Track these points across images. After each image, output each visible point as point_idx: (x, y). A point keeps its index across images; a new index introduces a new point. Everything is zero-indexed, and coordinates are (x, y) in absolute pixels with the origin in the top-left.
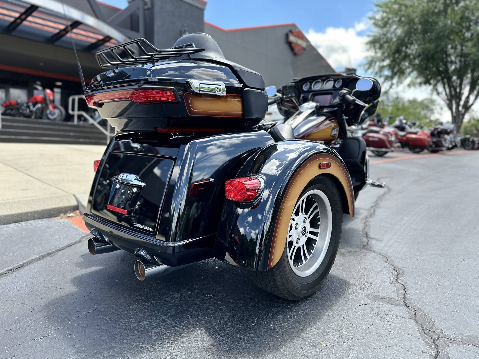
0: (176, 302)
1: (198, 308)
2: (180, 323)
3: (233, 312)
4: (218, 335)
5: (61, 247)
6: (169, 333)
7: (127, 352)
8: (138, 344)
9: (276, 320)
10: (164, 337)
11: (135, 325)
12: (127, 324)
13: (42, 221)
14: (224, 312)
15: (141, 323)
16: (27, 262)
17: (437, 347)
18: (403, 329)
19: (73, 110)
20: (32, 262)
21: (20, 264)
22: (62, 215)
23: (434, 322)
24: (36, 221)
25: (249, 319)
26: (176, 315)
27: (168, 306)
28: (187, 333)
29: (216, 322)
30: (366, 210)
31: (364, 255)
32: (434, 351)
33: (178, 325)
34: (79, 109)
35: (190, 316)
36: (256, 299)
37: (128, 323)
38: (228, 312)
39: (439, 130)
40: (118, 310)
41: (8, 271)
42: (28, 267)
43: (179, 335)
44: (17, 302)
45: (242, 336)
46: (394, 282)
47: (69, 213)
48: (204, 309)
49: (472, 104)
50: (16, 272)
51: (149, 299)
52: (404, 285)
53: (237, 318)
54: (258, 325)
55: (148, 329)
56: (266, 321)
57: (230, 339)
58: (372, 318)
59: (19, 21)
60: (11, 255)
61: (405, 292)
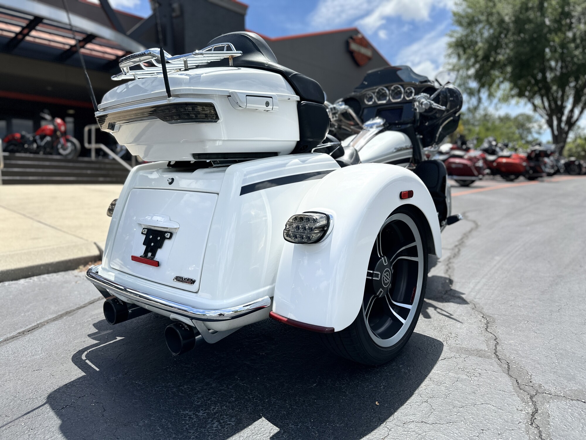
0: (222, 363)
1: (248, 368)
2: (227, 386)
3: (291, 372)
4: (274, 398)
5: (82, 304)
6: (215, 397)
7: (165, 421)
8: (178, 410)
9: (342, 379)
10: (209, 402)
11: (175, 390)
12: (164, 389)
13: (57, 275)
14: (280, 372)
15: (180, 388)
16: (43, 323)
17: (534, 403)
18: (494, 385)
19: (90, 142)
20: (47, 322)
21: (33, 325)
22: (81, 267)
23: (531, 376)
24: (51, 275)
25: (309, 379)
26: (222, 377)
27: (212, 368)
28: (237, 396)
29: (271, 384)
30: (450, 249)
31: (447, 301)
32: (531, 408)
33: (225, 388)
34: (97, 142)
35: (240, 377)
38: (284, 372)
39: (537, 152)
40: (153, 374)
41: (19, 333)
42: (43, 329)
43: (226, 400)
44: (33, 369)
45: (302, 398)
46: (483, 332)
47: (90, 265)
48: (255, 369)
49: (577, 120)
50: (30, 334)
51: (190, 360)
52: (495, 334)
53: (295, 378)
54: (321, 386)
55: (190, 394)
56: (330, 380)
57: (287, 402)
58: (456, 373)
59: (20, 37)
60: (22, 315)
61: (496, 342)
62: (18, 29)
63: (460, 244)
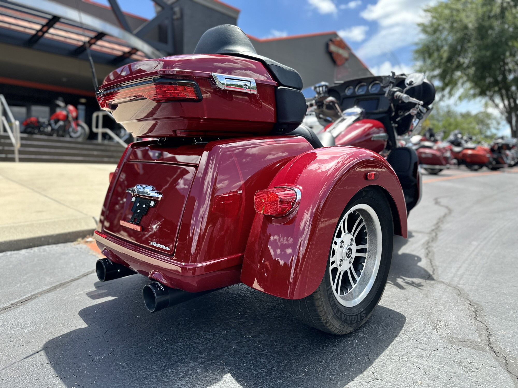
0: (208, 345)
1: (235, 352)
2: (213, 372)
3: (278, 358)
5: (76, 276)
6: (200, 384)
9: (332, 369)
11: (159, 374)
13: (56, 247)
14: (267, 358)
15: (165, 372)
16: (36, 294)
18: (494, 382)
19: (97, 127)
20: (41, 294)
21: (27, 296)
22: (80, 240)
24: (50, 246)
25: (298, 367)
26: (208, 362)
27: (198, 350)
29: (258, 371)
30: (427, 233)
31: (432, 286)
33: (210, 374)
34: (104, 127)
35: (226, 362)
36: (305, 342)
37: (149, 372)
38: (272, 358)
39: (500, 145)
40: (138, 354)
41: (13, 304)
42: (36, 300)
44: (19, 343)
46: (473, 320)
47: (88, 238)
48: (241, 353)
50: (22, 306)
51: (176, 341)
52: (486, 324)
53: (283, 366)
54: (310, 376)
55: (174, 379)
56: (320, 370)
58: (452, 367)
59: (40, 34)
60: (18, 285)
61: (488, 333)
62: (38, 27)
63: (436, 229)
